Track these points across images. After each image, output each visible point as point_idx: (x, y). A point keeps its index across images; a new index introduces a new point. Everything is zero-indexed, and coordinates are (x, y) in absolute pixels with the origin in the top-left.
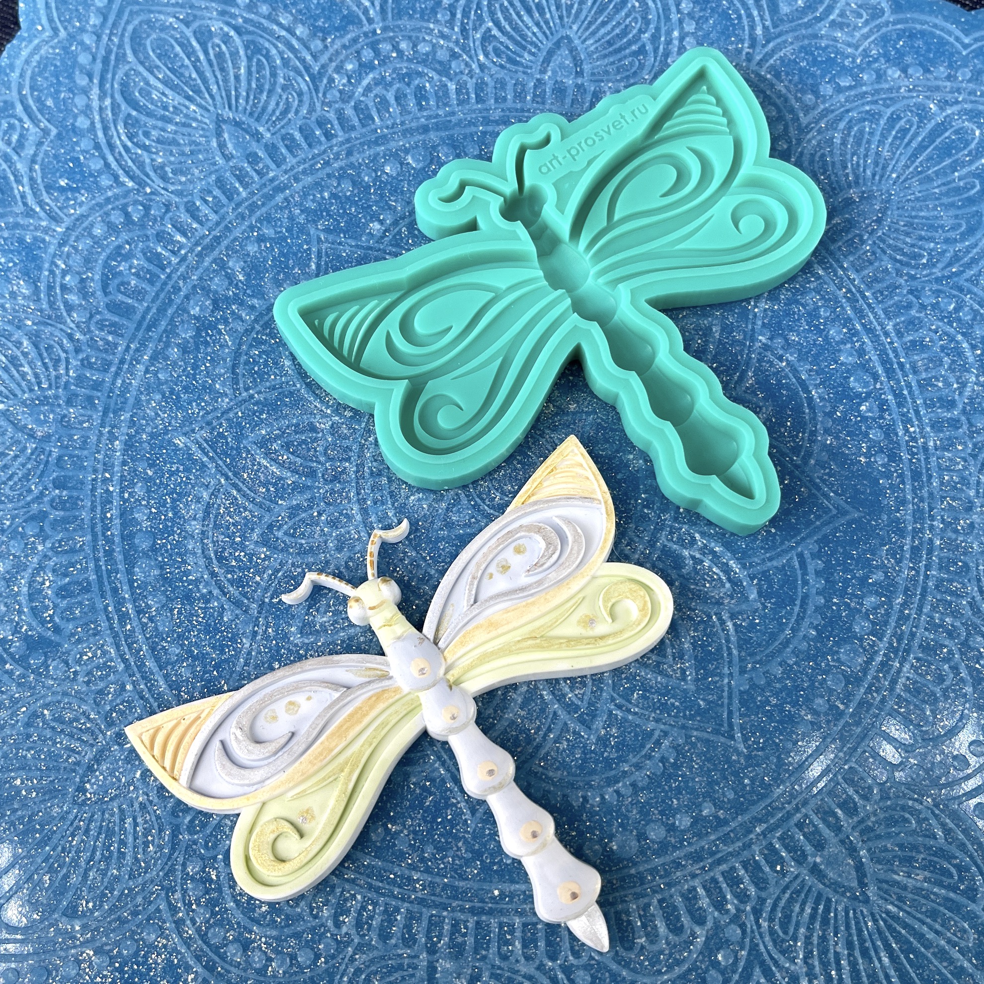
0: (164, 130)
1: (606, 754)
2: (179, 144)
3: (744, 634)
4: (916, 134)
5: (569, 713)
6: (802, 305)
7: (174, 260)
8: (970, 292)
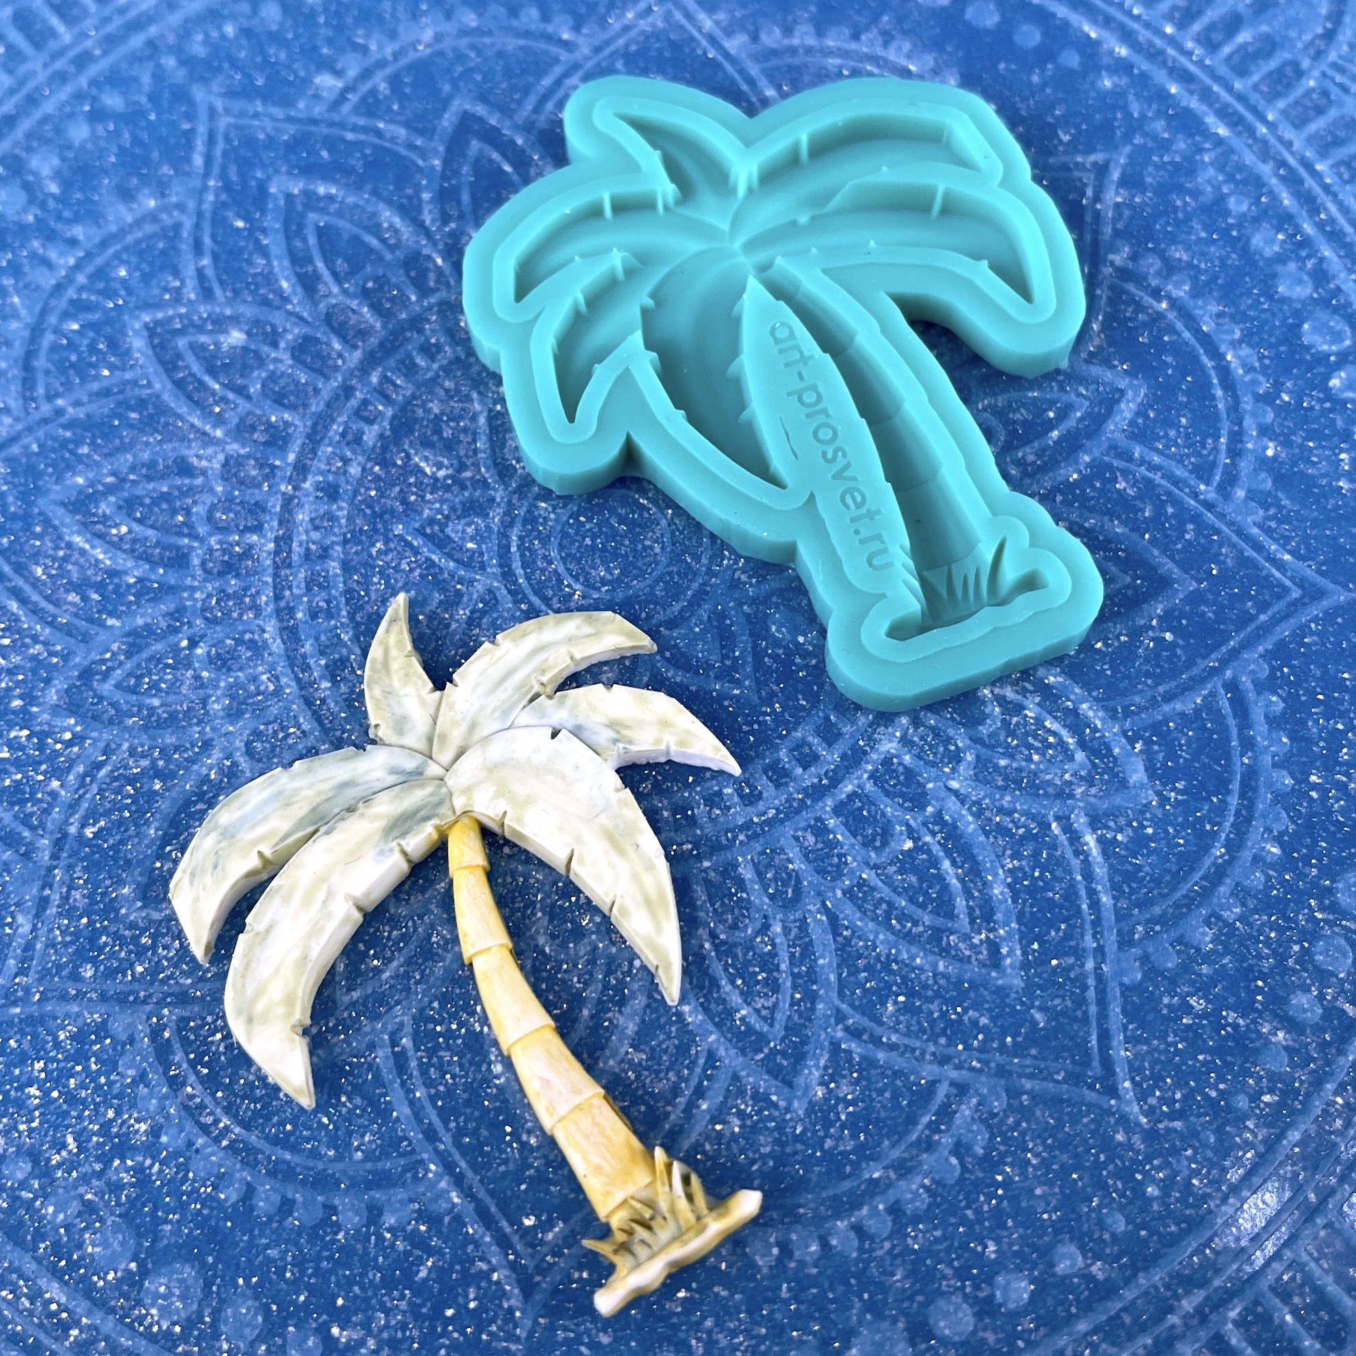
1: (829, 1143)
3: (1123, 860)
5: (743, 1051)
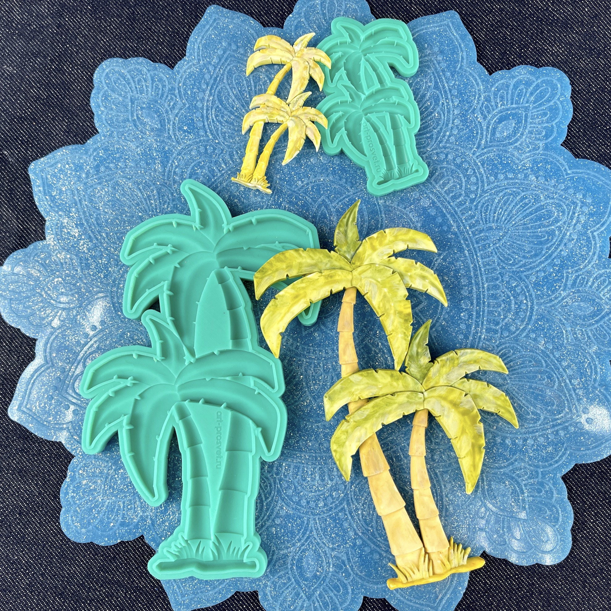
0: (229, 117)
2: (233, 125)
4: (531, 207)
6: (455, 266)
7: (219, 175)
8: (524, 281)
